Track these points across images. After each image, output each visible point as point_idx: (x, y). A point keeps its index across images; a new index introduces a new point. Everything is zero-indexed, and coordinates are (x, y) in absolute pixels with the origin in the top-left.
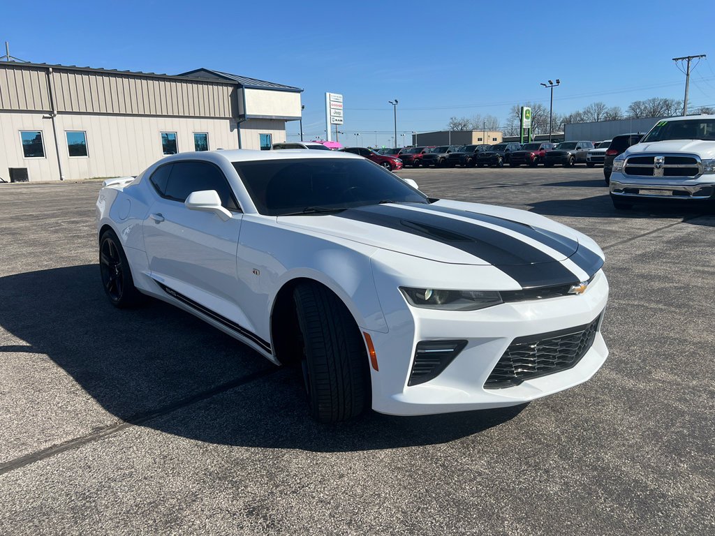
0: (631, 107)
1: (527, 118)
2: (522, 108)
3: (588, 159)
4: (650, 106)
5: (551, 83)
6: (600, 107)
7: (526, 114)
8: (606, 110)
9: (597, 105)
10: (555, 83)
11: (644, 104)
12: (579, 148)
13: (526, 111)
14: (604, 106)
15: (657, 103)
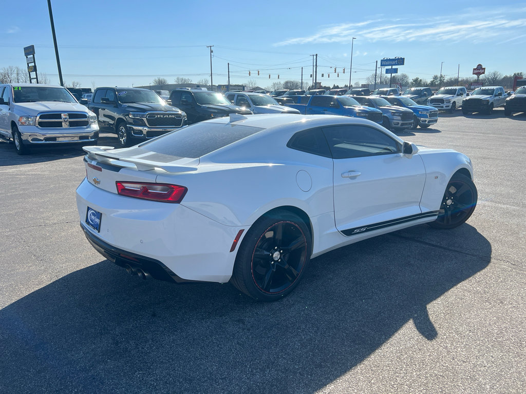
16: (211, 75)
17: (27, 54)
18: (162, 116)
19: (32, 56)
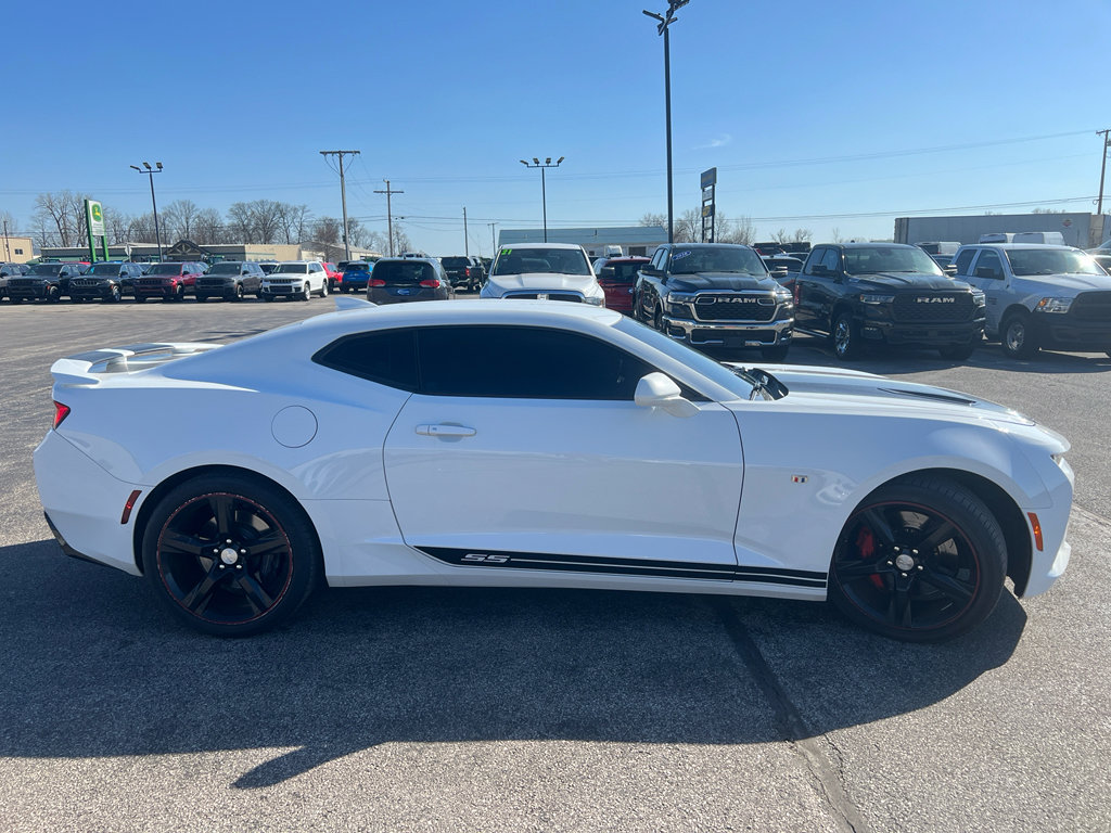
0: (231, 210)
1: (97, 218)
2: (86, 201)
3: (266, 289)
4: (258, 211)
5: (150, 168)
6: (188, 208)
7: (94, 211)
8: (198, 213)
9: (184, 204)
10: (154, 168)
11: (249, 207)
12: (245, 273)
13: (93, 207)
14: (194, 206)
15: (267, 208)
16: (1100, 200)
17: (703, 186)
18: (728, 300)
19: (711, 187)
